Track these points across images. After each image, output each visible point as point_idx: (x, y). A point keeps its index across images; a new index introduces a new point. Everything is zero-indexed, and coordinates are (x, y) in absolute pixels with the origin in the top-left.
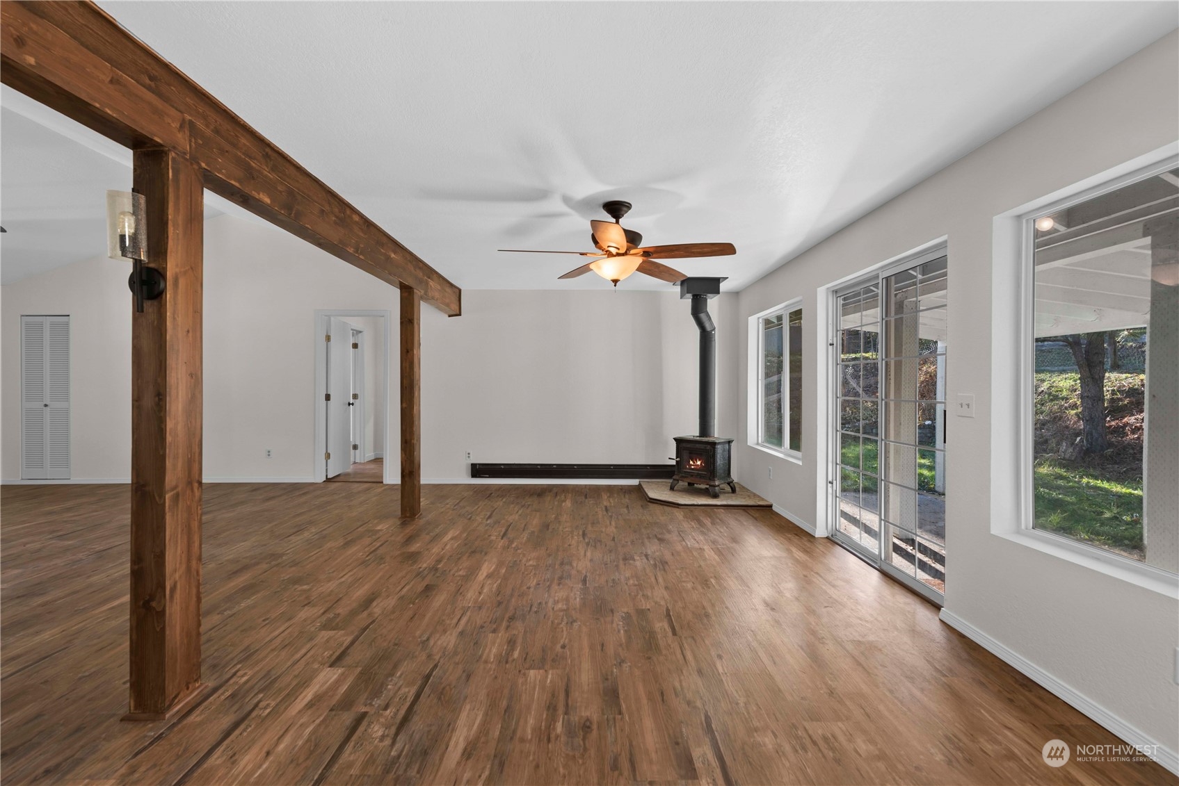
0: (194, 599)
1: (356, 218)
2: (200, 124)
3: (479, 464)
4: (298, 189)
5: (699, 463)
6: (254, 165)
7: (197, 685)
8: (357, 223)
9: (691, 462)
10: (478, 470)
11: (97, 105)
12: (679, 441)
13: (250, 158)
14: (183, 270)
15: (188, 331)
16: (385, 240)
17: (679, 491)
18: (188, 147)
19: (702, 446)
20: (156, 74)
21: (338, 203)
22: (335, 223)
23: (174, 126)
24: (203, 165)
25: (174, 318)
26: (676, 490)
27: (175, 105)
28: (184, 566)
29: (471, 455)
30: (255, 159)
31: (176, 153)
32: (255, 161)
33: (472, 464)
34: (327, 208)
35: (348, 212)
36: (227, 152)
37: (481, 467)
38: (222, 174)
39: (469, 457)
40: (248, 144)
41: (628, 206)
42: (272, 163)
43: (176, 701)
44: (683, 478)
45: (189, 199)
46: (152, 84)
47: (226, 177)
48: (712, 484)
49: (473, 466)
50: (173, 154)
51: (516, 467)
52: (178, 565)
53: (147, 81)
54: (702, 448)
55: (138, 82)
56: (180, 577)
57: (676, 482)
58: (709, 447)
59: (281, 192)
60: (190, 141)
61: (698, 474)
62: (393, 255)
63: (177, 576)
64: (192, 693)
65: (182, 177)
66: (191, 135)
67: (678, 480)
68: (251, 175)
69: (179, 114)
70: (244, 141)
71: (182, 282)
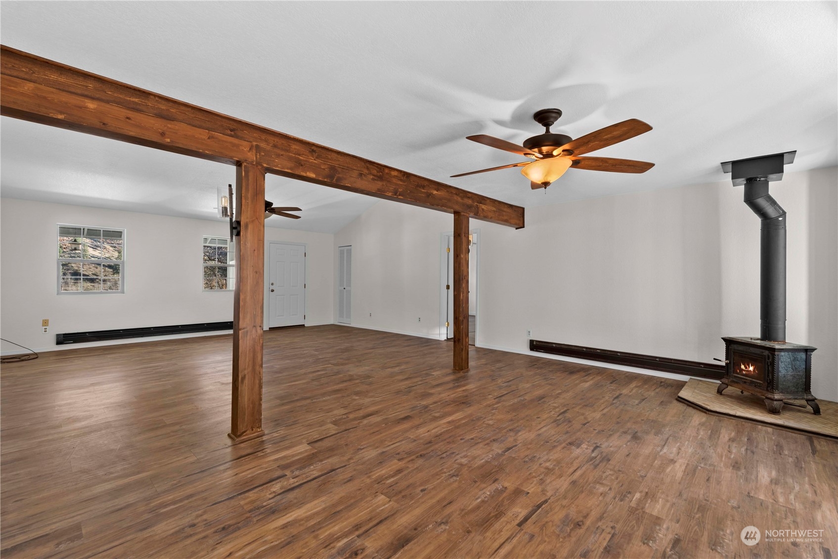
0: (257, 386)
1: (394, 173)
2: (263, 145)
3: (536, 341)
4: (339, 165)
5: (751, 368)
6: (302, 158)
7: (259, 430)
8: (395, 176)
9: (743, 367)
10: (535, 346)
11: (201, 151)
12: (730, 343)
13: (299, 155)
14: (251, 220)
15: (254, 250)
16: (426, 183)
17: (730, 396)
18: (255, 158)
19: (758, 351)
20: (234, 127)
21: (377, 167)
22: (373, 179)
23: (245, 150)
24: (265, 165)
25: (245, 244)
26: (724, 395)
27: (247, 139)
28: (250, 368)
29: (531, 333)
30: (303, 154)
31: (247, 163)
32: (303, 156)
33: (530, 340)
34: (366, 171)
35: (387, 171)
36: (282, 155)
37: (538, 343)
38: (279, 167)
39: (529, 334)
40: (297, 148)
41: (558, 113)
42: (317, 154)
43: (244, 434)
44: (734, 383)
45: (255, 184)
46: (232, 133)
47: (281, 168)
48: (770, 396)
49: (532, 342)
50: (245, 164)
51: (565, 347)
52: (246, 367)
53: (229, 132)
54: (758, 352)
55: (223, 134)
56: (248, 373)
57: (724, 386)
58: (766, 353)
59: (324, 169)
60: (256, 155)
61: (752, 382)
62: (435, 192)
63: (246, 372)
64: (255, 433)
65: (251, 174)
66: (256, 152)
67: (727, 385)
68: (300, 164)
69: (249, 143)
70: (294, 147)
71: (250, 226)
